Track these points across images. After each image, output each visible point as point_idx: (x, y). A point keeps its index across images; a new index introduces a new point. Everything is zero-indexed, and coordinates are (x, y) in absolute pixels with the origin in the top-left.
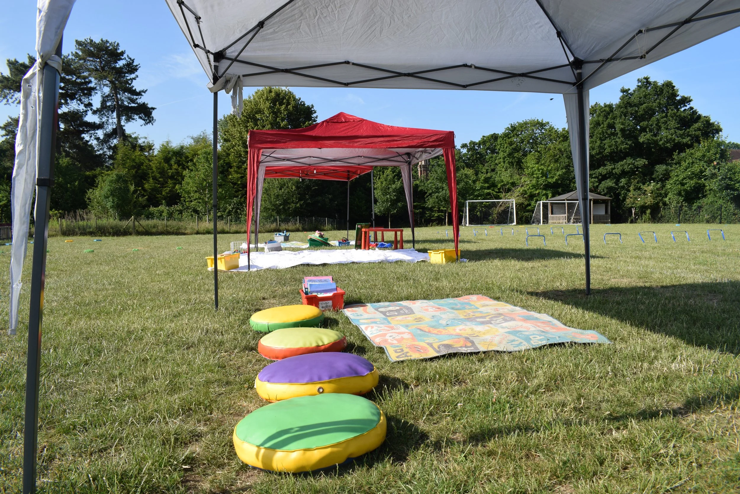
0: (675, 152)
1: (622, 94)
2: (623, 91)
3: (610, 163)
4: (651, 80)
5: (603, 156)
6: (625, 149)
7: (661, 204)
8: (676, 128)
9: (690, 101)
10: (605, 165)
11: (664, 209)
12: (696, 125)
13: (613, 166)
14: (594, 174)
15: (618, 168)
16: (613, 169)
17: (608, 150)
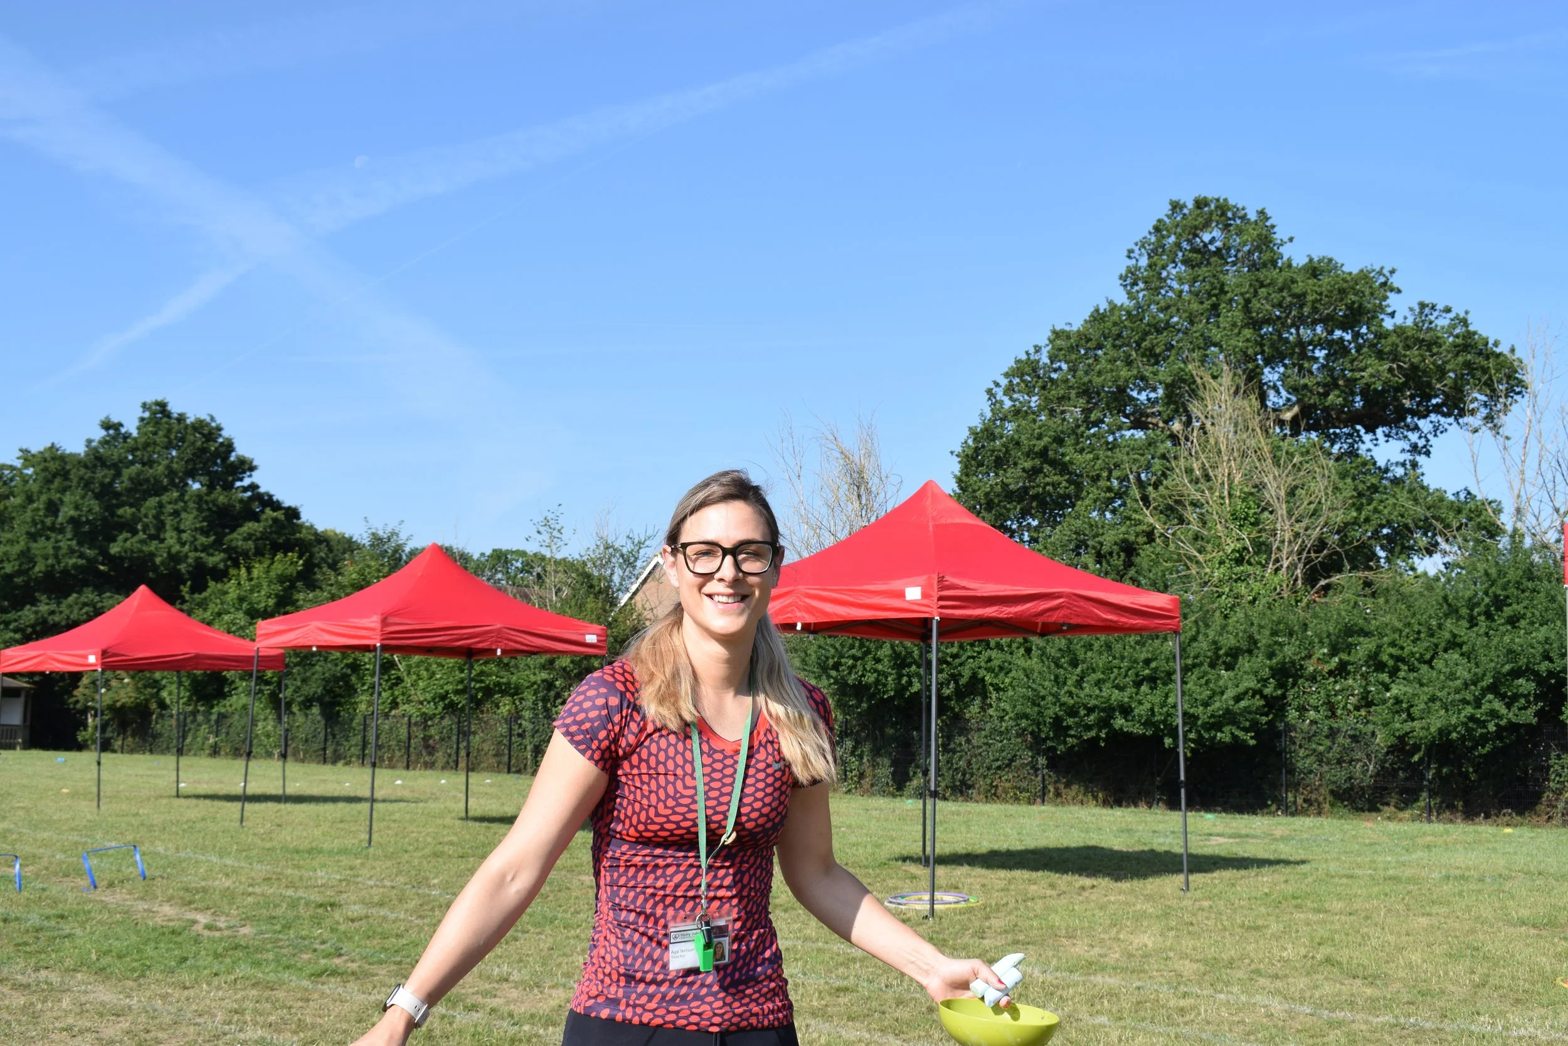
0: (185, 584)
1: (103, 433)
2: (107, 425)
3: (49, 598)
4: (175, 409)
5: (30, 579)
6: (75, 566)
7: (154, 706)
8: (196, 529)
9: (252, 468)
10: (34, 602)
11: (161, 716)
12: (250, 527)
13: (53, 607)
14: (15, 620)
15: (61, 612)
16: (52, 613)
17: (40, 568)
